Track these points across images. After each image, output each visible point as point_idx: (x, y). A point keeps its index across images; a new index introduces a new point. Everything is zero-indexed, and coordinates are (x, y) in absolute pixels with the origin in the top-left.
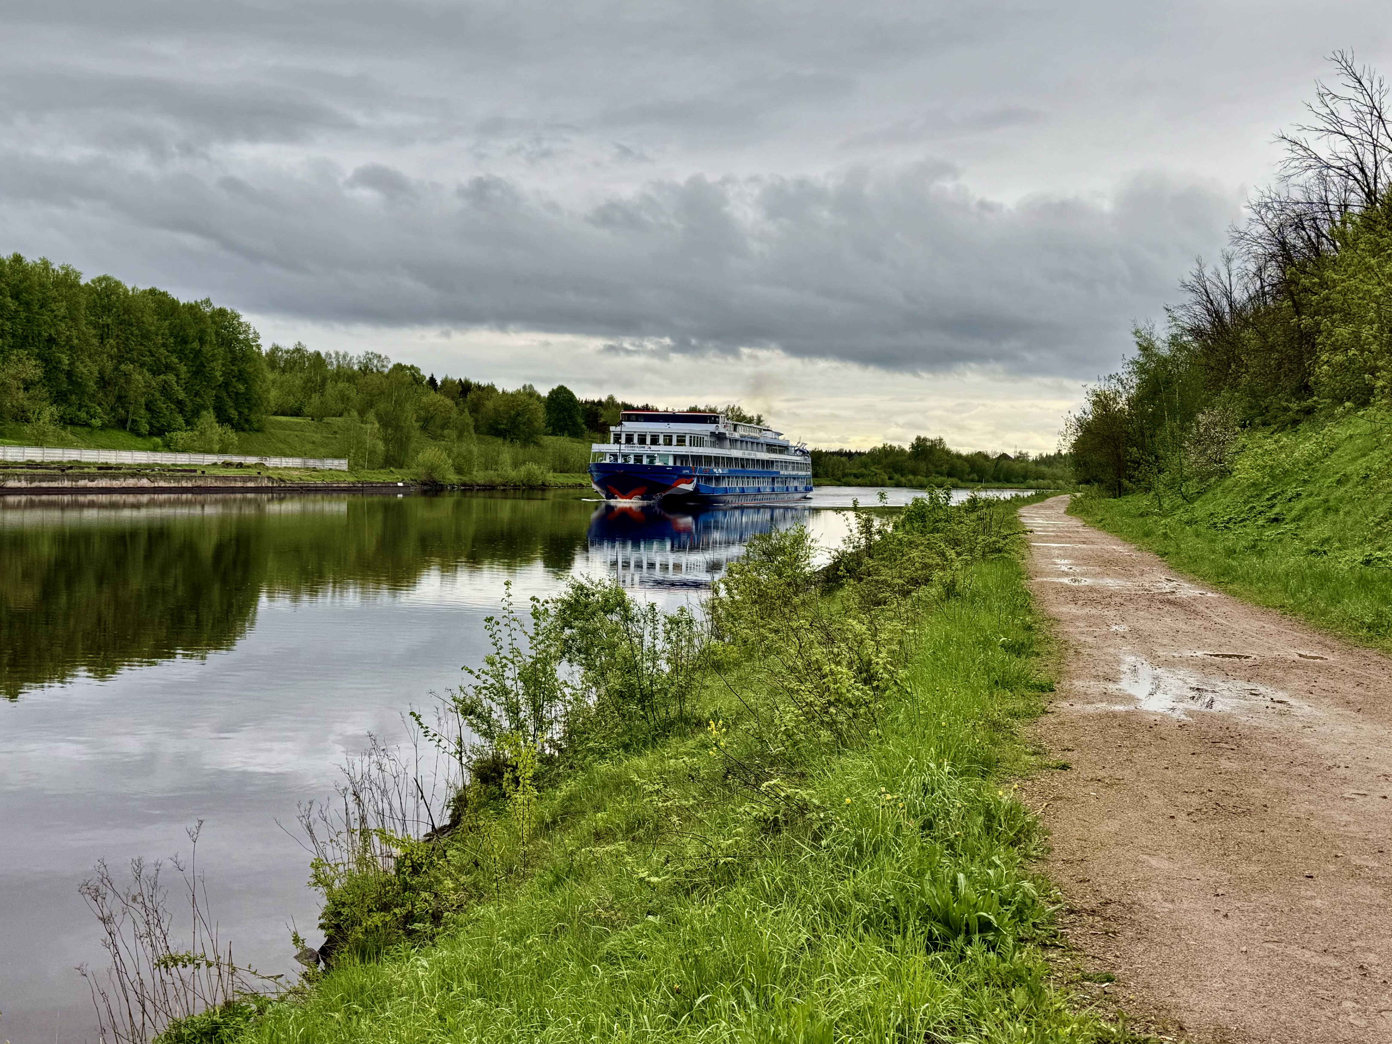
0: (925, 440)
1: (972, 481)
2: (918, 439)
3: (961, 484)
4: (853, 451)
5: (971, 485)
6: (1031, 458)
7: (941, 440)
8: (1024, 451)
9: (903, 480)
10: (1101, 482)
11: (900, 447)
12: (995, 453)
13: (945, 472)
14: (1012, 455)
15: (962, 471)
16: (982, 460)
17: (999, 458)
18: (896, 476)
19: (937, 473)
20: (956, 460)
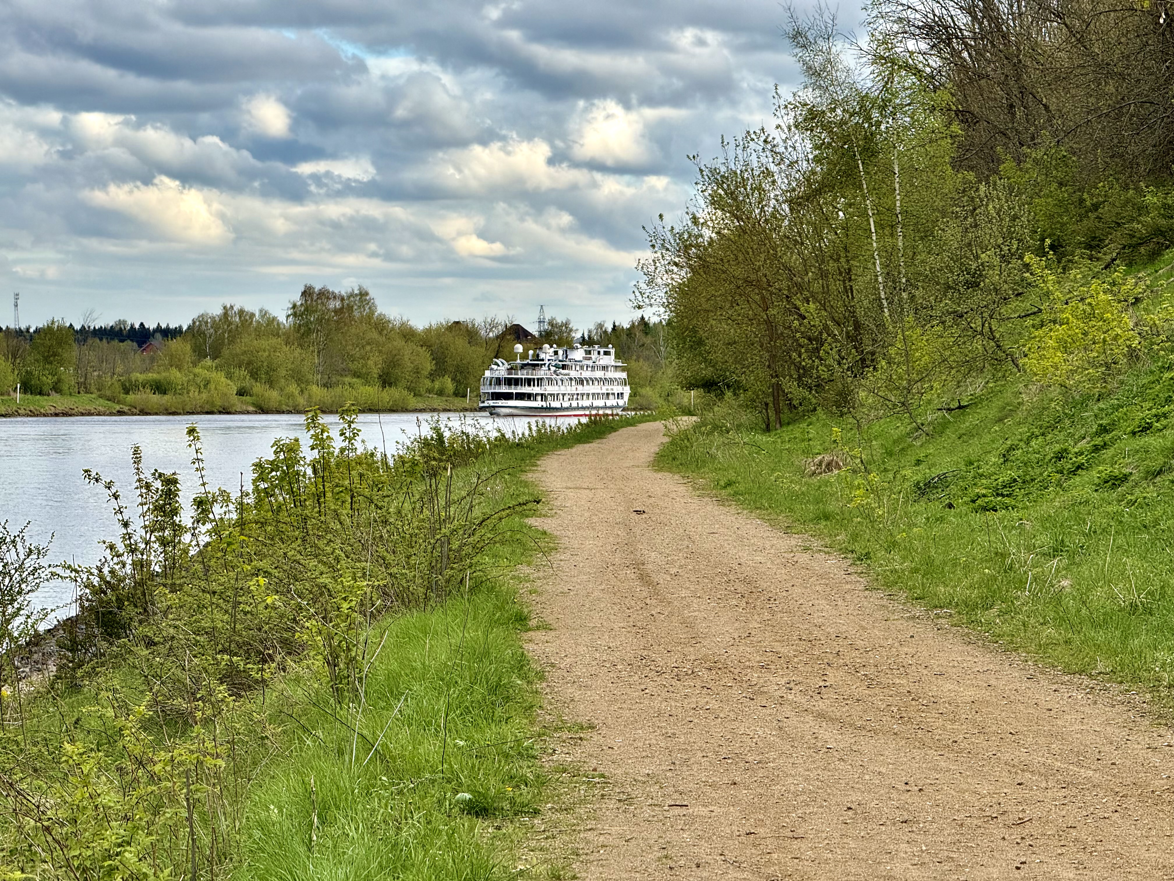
0: (324, 295)
1: (441, 393)
2: (307, 293)
3: (413, 402)
4: (151, 325)
5: (437, 402)
6: (578, 335)
7: (363, 294)
8: (559, 320)
9: (273, 396)
10: (736, 387)
11: (264, 313)
12: (493, 325)
13: (375, 372)
14: (533, 329)
15: (417, 371)
16: (460, 343)
17: (501, 337)
18: (258, 388)
19: (356, 375)
20: (399, 343)
